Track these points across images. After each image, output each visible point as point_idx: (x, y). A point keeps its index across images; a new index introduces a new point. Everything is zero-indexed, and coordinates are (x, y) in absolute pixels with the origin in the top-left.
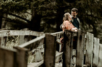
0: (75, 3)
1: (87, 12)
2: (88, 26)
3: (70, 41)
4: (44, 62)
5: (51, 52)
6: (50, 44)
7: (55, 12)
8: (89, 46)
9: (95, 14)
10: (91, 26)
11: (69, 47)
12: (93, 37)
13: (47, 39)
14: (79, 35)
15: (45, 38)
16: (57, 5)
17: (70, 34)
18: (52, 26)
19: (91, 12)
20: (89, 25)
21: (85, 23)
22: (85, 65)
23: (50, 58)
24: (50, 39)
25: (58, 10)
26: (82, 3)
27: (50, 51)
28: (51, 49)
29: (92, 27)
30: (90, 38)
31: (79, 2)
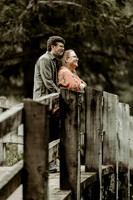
1: (89, 45)
4: (25, 164)
5: (39, 141)
6: (36, 122)
8: (110, 122)
10: (101, 76)
11: (72, 128)
16: (26, 33)
17: (73, 97)
23: (38, 156)
27: (35, 138)
28: (38, 135)
29: (104, 79)
30: (110, 105)
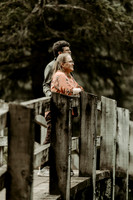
0: (72, 31)
1: (98, 50)
2: (102, 81)
3: (64, 119)
5: (23, 144)
7: (28, 53)
8: (108, 127)
9: (116, 54)
10: (109, 81)
11: (63, 132)
12: (115, 106)
13: (13, 116)
14: (85, 103)
15: (8, 114)
16: (31, 37)
17: (64, 101)
18: (21, 84)
19: (108, 49)
20: (105, 81)
21: (95, 75)
22: (99, 172)
23: (22, 160)
24: (21, 114)
25: (33, 49)
26: (87, 31)
27: (20, 142)
28: (22, 139)
29: (112, 84)
30: (108, 110)
31: (81, 29)
